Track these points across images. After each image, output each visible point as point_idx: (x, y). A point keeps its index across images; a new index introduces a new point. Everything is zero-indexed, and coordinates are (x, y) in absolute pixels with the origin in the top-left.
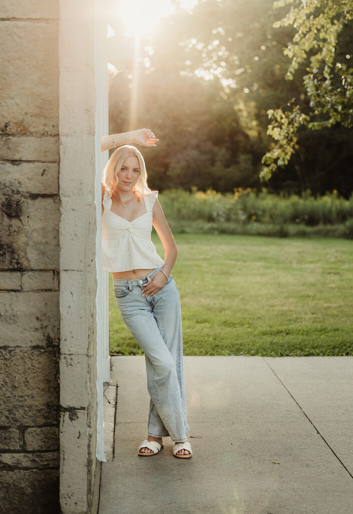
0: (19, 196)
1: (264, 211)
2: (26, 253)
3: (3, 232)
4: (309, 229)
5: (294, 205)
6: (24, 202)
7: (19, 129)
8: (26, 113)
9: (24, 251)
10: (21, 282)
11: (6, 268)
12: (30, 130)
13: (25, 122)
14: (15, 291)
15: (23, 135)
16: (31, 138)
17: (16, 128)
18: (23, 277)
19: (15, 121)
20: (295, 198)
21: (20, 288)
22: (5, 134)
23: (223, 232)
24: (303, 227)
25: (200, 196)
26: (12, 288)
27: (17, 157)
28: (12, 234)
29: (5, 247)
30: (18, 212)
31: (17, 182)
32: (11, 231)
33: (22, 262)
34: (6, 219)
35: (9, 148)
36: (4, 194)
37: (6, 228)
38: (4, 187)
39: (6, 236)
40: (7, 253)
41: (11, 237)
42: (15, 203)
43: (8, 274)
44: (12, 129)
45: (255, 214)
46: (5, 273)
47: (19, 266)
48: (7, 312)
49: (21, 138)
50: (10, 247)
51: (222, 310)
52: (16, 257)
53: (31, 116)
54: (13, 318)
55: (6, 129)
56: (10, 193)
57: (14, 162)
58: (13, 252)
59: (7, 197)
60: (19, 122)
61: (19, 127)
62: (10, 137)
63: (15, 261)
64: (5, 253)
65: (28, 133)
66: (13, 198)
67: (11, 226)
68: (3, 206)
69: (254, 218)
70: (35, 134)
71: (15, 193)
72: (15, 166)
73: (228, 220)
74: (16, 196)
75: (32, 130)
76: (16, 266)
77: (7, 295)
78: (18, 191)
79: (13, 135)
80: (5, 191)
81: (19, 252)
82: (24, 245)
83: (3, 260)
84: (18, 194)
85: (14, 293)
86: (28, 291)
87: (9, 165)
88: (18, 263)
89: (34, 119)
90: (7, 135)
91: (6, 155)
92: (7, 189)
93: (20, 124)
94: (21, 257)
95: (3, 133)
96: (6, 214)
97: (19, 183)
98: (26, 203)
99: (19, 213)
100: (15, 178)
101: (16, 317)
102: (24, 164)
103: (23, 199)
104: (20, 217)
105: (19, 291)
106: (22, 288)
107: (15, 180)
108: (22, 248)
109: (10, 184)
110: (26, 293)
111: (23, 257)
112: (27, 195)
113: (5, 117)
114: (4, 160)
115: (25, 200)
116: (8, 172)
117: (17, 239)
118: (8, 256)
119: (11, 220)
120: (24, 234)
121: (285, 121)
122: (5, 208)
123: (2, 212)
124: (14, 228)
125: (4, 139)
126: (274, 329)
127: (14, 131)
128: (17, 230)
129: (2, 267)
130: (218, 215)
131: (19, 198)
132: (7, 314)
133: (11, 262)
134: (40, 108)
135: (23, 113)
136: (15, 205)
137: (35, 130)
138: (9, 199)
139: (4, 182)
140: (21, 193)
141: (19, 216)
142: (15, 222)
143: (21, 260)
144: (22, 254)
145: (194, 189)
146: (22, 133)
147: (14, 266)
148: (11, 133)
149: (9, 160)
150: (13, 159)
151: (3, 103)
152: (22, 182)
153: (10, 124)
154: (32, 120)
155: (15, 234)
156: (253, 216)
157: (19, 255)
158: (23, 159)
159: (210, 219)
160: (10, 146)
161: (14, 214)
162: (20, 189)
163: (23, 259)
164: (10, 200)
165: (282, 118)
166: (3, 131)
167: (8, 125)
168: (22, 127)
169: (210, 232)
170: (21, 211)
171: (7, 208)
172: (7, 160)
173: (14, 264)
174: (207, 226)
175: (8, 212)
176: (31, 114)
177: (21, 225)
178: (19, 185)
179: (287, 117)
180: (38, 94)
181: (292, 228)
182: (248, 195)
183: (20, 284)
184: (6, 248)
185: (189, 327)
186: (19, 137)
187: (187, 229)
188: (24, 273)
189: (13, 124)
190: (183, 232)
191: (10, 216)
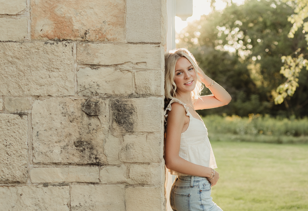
0: (98, 97)
1: (267, 128)
2: (104, 149)
3: (83, 130)
4: (295, 139)
5: (286, 124)
6: (102, 103)
7: (97, 36)
8: (104, 22)
9: (102, 147)
10: (99, 176)
11: (86, 162)
12: (108, 37)
13: (103, 30)
14: (94, 183)
15: (102, 41)
16: (109, 45)
17: (94, 35)
18: (101, 171)
19: (94, 29)
20: (286, 120)
21: (98, 181)
22: (85, 41)
23: (243, 140)
24: (291, 138)
25: (228, 119)
26: (91, 181)
27: (95, 62)
28: (91, 132)
29: (85, 143)
30: (96, 112)
31: (95, 84)
32: (90, 129)
33: (100, 157)
34: (86, 118)
35: (88, 54)
36: (84, 96)
37: (85, 126)
38: (83, 89)
39: (85, 134)
40: (86, 149)
41: (90, 135)
42: (94, 104)
43: (87, 168)
44: (91, 36)
45: (262, 130)
46: (84, 167)
47: (98, 160)
48: (86, 202)
49: (99, 45)
50: (89, 144)
51: (250, 190)
52: (95, 152)
53: (109, 24)
54: (91, 208)
55: (86, 36)
56: (89, 94)
57: (93, 66)
58: (92, 148)
59: (87, 98)
60: (98, 30)
61: (98, 34)
62: (89, 44)
63: (93, 156)
64: (84, 149)
65: (106, 40)
66: (92, 100)
67: (90, 124)
68: (83, 106)
69: (261, 132)
70: (112, 41)
71: (93, 95)
72: (94, 70)
73: (246, 133)
74: (95, 97)
75: (109, 37)
76: (95, 161)
77: (86, 187)
78: (97, 93)
79: (92, 42)
80: (85, 92)
81: (98, 148)
82: (102, 142)
83: (83, 155)
84: (96, 95)
85: (92, 185)
86: (106, 184)
87: (88, 69)
88: (96, 158)
89: (111, 27)
90: (86, 42)
91: (86, 60)
92: (87, 91)
93: (98, 31)
94: (99, 153)
95: (83, 40)
96: (86, 113)
97: (98, 85)
98: (104, 104)
99: (98, 113)
100: (93, 81)
101: (94, 207)
102: (102, 69)
103: (101, 100)
104: (99, 117)
105: (97, 183)
106: (100, 181)
107: (94, 82)
108: (100, 145)
109: (89, 86)
110: (104, 186)
111: (101, 153)
112: (105, 96)
113: (85, 26)
114: (84, 65)
115: (103, 101)
116: (88, 75)
117: (95, 137)
118: (87, 152)
119: (90, 119)
120: (102, 132)
121: (293, 64)
122: (84, 108)
123: (82, 112)
124: (93, 126)
125: (84, 45)
126: (288, 204)
127: (93, 38)
128: (95, 128)
129: (82, 162)
130: (240, 130)
131: (98, 99)
132: (86, 205)
133: (90, 157)
134: (116, 17)
135: (102, 21)
136: (94, 106)
137: (112, 37)
138: (88, 100)
139: (84, 84)
140: (100, 94)
141: (97, 115)
142: (94, 121)
143: (99, 156)
144: (100, 150)
145: (224, 115)
146: (100, 40)
147: (92, 161)
148: (90, 40)
149: (88, 65)
150: (92, 64)
151: (83, 12)
152: (100, 85)
153: (90, 32)
154: (110, 28)
155: (94, 131)
156: (261, 131)
157: (97, 151)
158: (101, 64)
159: (235, 133)
160: (90, 51)
161: (92, 114)
162: (98, 91)
163: (101, 155)
164: (90, 101)
165: (291, 62)
166: (82, 38)
167: (87, 32)
168: (100, 34)
169: (235, 140)
170: (99, 111)
171: (86, 108)
172: (86, 64)
173: (93, 159)
174: (234, 137)
175: (88, 112)
176: (109, 23)
177: (99, 124)
178: (97, 87)
179: (295, 62)
180: (115, 4)
181: (285, 138)
182: (257, 118)
183: (98, 177)
184: (85, 145)
185: (230, 203)
186: (98, 43)
187: (221, 139)
188: (102, 167)
189: (92, 32)
190: (218, 140)
191: (89, 115)
